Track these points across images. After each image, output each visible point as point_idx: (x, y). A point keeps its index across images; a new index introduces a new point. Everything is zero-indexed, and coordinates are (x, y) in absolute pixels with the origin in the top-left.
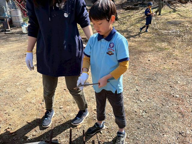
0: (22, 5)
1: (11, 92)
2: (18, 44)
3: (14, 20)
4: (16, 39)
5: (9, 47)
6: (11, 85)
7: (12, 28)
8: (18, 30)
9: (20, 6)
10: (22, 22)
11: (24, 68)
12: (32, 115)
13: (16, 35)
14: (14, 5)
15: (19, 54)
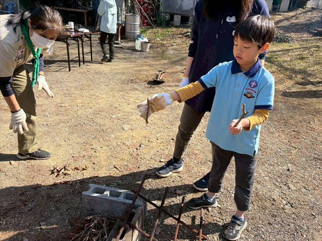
0: (144, 8)
1: (104, 125)
2: (125, 63)
3: (128, 30)
4: (124, 57)
5: (114, 67)
6: (105, 117)
7: (122, 41)
8: (130, 44)
9: (141, 10)
10: (137, 34)
11: (125, 98)
12: (122, 159)
13: (126, 51)
14: (133, 7)
15: (124, 77)
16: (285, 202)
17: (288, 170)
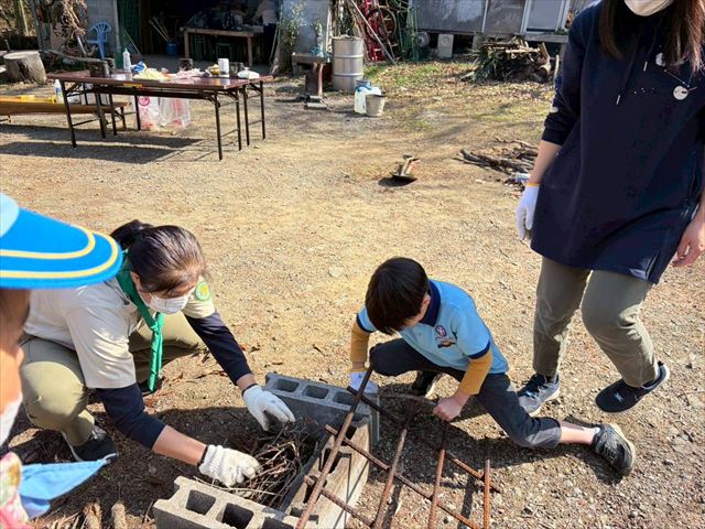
0: (372, 22)
1: (292, 267)
2: (333, 142)
3: (337, 71)
4: (330, 128)
5: (308, 150)
6: (295, 250)
7: (326, 95)
8: (343, 101)
9: (365, 26)
10: (359, 79)
11: (334, 213)
12: (329, 333)
13: (333, 115)
14: (349, 21)
15: (330, 171)
16: (675, 431)
17: (690, 367)
